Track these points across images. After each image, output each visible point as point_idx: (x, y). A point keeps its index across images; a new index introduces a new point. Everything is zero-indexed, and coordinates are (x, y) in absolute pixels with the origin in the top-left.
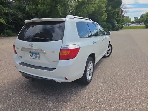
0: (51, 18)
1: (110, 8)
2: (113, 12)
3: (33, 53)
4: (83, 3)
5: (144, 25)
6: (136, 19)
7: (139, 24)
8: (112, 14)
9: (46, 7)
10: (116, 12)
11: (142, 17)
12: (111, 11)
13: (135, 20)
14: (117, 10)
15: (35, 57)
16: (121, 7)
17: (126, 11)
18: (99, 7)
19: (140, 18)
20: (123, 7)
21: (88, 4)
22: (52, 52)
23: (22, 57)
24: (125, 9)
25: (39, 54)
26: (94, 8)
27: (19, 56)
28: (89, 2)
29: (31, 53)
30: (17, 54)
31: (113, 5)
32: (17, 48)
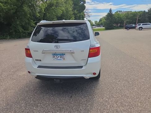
0: (64, 20)
1: (76, 11)
2: (78, 15)
3: (57, 55)
5: (104, 28)
6: (96, 22)
7: (99, 27)
8: (78, 18)
9: (11, 7)
10: (81, 15)
11: (101, 20)
12: (77, 14)
13: (96, 24)
14: (82, 14)
15: (59, 58)
16: (84, 11)
17: (89, 15)
18: (67, 9)
19: (99, 22)
20: (87, 11)
21: (56, 6)
22: (81, 51)
23: (40, 60)
24: (88, 13)
25: (64, 55)
26: (62, 11)
27: (36, 60)
28: (57, 5)
29: (55, 55)
30: (32, 57)
31: (78, 9)
32: (34, 51)
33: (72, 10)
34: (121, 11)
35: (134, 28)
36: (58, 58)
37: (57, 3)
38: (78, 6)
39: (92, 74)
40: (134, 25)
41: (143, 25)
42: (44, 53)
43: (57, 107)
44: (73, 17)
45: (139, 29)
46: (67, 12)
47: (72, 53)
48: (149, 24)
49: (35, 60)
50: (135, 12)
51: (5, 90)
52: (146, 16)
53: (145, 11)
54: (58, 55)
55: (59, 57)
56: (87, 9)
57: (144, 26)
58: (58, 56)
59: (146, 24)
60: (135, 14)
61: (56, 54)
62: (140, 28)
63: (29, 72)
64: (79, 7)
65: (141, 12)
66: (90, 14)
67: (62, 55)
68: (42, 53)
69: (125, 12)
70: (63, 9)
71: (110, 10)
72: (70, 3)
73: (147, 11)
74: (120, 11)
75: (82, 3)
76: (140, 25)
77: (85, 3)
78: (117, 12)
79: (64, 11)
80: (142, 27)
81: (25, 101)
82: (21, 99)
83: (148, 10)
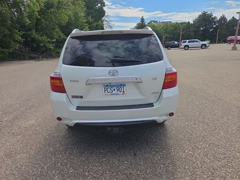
1: (90, 19)
2: (95, 24)
3: (112, 86)
4: (49, 6)
12: (92, 23)
14: (100, 22)
15: (116, 92)
16: (103, 18)
17: (111, 25)
18: (76, 14)
20: (107, 19)
21: (58, 8)
22: (153, 79)
23: (82, 97)
24: (108, 22)
25: (124, 85)
26: (68, 16)
27: (73, 97)
28: (60, 6)
29: (108, 86)
30: (66, 93)
31: (94, 15)
32: (70, 81)
33: (85, 16)
34: (157, 21)
35: (177, 46)
36: (114, 92)
37: (59, 2)
38: (93, 11)
39: (167, 115)
40: (176, 43)
41: (189, 42)
42: (90, 84)
43: (119, 173)
44: (87, 27)
45: (184, 48)
46: (77, 18)
47: (138, 82)
48: (198, 42)
49: (70, 97)
50: (177, 23)
51: (8, 155)
52: (192, 29)
53: (189, 23)
54: (114, 86)
55: (116, 90)
56: (107, 16)
57: (190, 45)
58: (113, 88)
59: (193, 42)
60: (177, 26)
61: (110, 86)
62: (185, 46)
63: (59, 119)
64: (95, 12)
65: (185, 23)
66: (112, 23)
67: (120, 86)
68: (86, 85)
69: (162, 22)
70: (70, 13)
71: (142, 20)
72: (80, 4)
73: (192, 22)
74: (154, 22)
75: (99, 5)
76: (185, 42)
77: (105, 6)
78: (151, 22)
79: (72, 17)
80: (188, 46)
81: (58, 170)
82: (48, 168)
83: (194, 21)
